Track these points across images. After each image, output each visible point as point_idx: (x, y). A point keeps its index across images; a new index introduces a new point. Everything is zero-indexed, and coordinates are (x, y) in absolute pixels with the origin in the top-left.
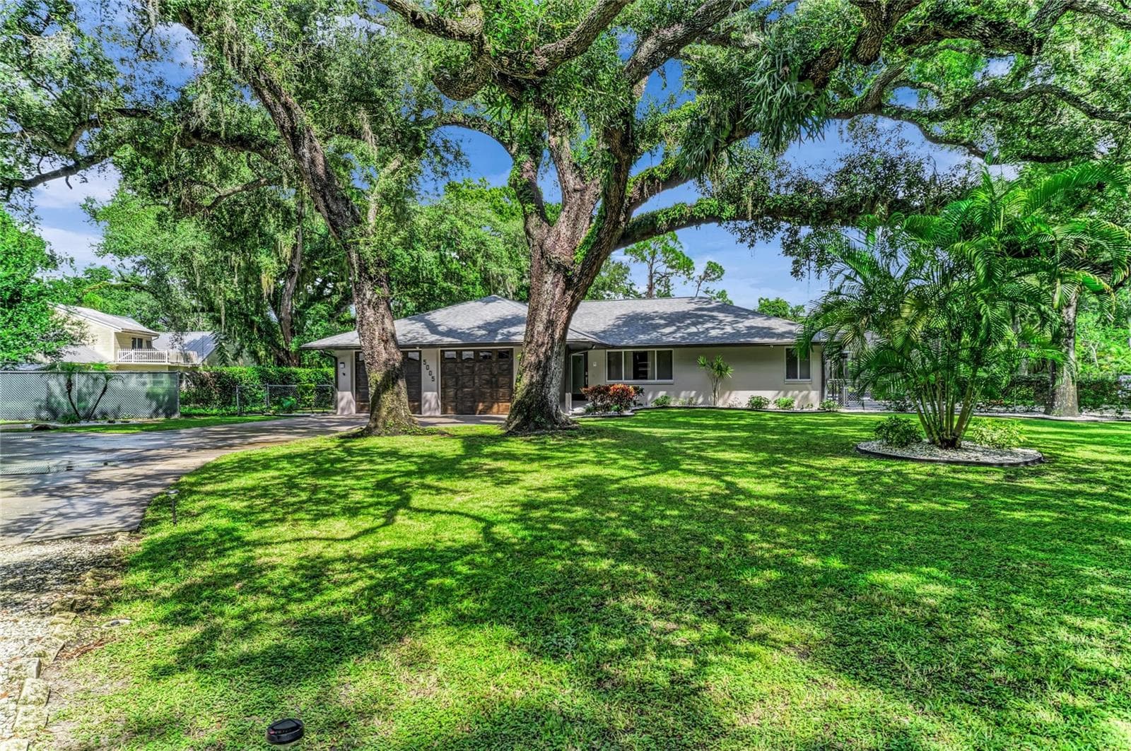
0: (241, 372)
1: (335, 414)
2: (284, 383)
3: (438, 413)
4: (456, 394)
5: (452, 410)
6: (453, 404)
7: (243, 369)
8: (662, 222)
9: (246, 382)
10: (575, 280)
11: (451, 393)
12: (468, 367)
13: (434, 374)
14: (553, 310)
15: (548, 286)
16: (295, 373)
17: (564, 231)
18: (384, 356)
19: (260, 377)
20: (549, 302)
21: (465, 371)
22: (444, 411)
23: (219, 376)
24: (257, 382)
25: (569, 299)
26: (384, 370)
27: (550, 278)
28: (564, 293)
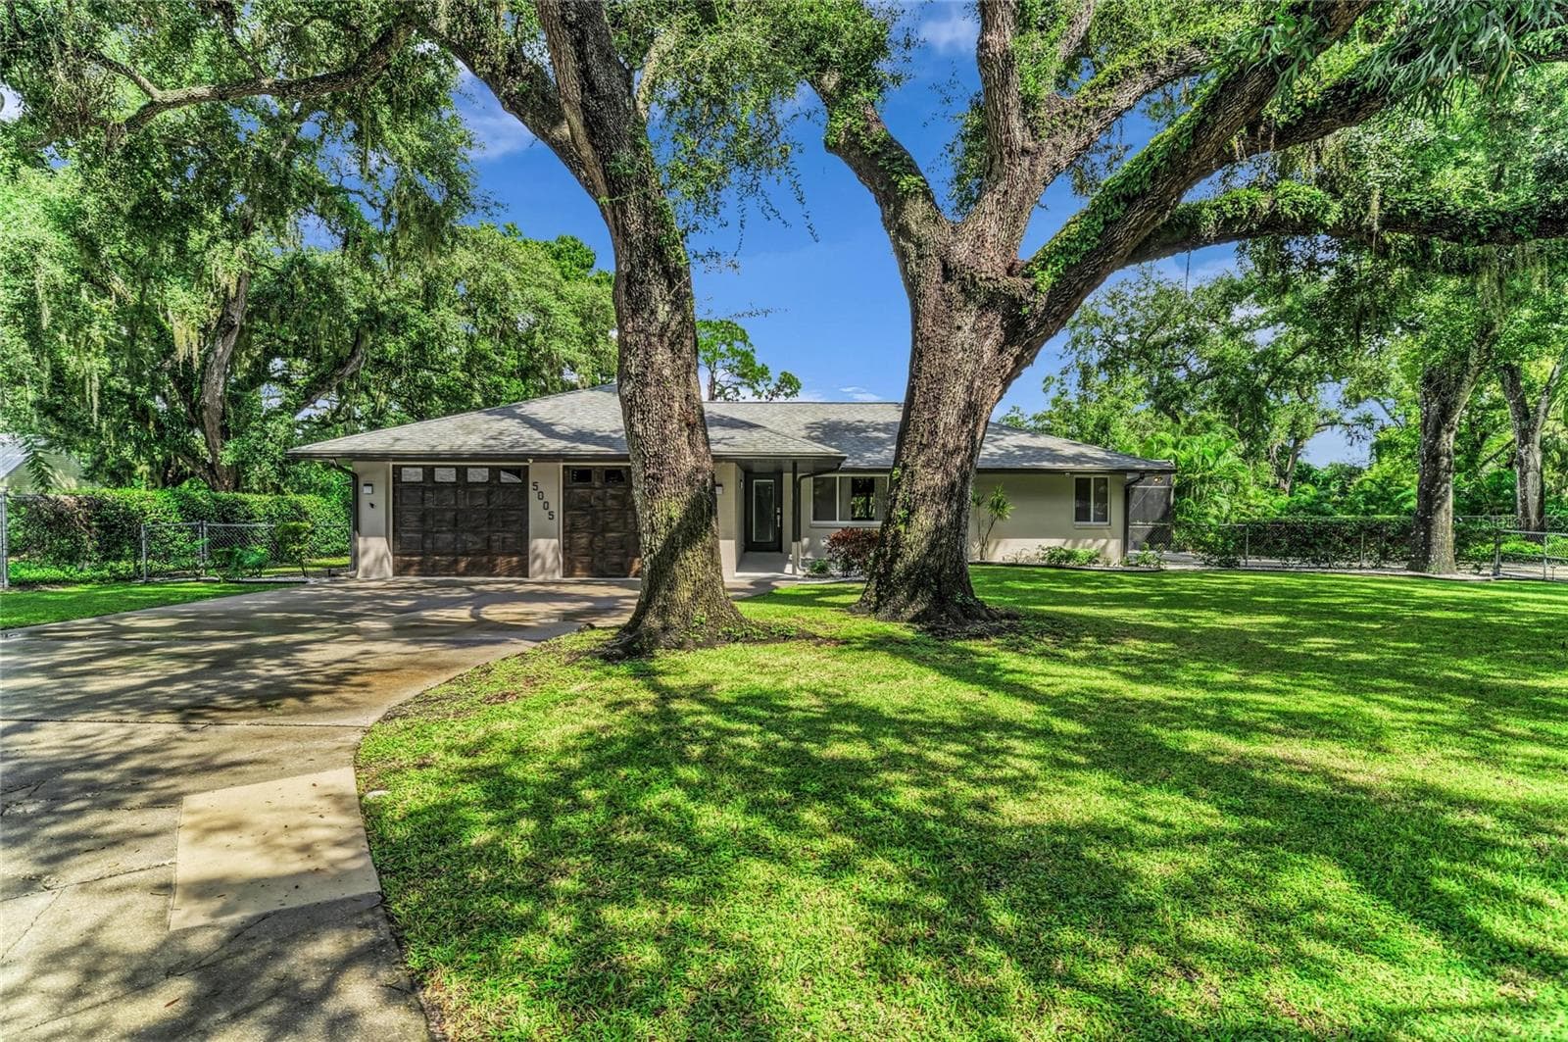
0: (144, 499)
1: (352, 578)
2: (226, 521)
3: (558, 576)
4: (591, 542)
5: (583, 569)
6: (586, 559)
7: (142, 496)
8: (1209, 225)
9: (153, 516)
10: (1032, 325)
11: (583, 540)
12: (614, 497)
13: (553, 507)
14: (977, 383)
15: (965, 336)
16: (245, 503)
17: (994, 230)
18: (690, 461)
19: (181, 508)
20: (969, 367)
21: (609, 503)
22: (569, 571)
23: (97, 505)
24: (175, 518)
25: (1010, 364)
26: (687, 494)
27: (970, 320)
28: (1001, 351)
